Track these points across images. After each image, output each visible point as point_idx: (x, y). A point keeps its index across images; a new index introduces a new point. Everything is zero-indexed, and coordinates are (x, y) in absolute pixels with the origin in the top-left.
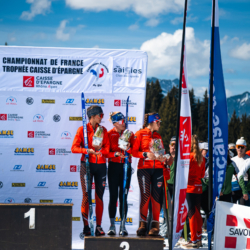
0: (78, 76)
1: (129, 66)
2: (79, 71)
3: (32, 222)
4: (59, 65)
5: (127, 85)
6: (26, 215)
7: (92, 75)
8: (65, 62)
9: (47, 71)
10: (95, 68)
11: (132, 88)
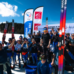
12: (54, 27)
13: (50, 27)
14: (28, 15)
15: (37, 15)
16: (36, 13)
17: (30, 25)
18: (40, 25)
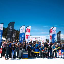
7: (41, 38)
8: (38, 37)
14: (22, 29)
15: (27, 30)
16: (27, 29)
17: (23, 35)
18: (29, 36)
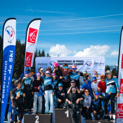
0: (82, 66)
1: (99, 62)
2: (82, 64)
3: (68, 115)
4: (76, 62)
5: (99, 68)
6: (66, 112)
7: (87, 65)
8: (77, 61)
9: (72, 64)
10: (88, 63)
11: (101, 70)
12: (70, 61)
13: (63, 61)
17: (11, 55)
